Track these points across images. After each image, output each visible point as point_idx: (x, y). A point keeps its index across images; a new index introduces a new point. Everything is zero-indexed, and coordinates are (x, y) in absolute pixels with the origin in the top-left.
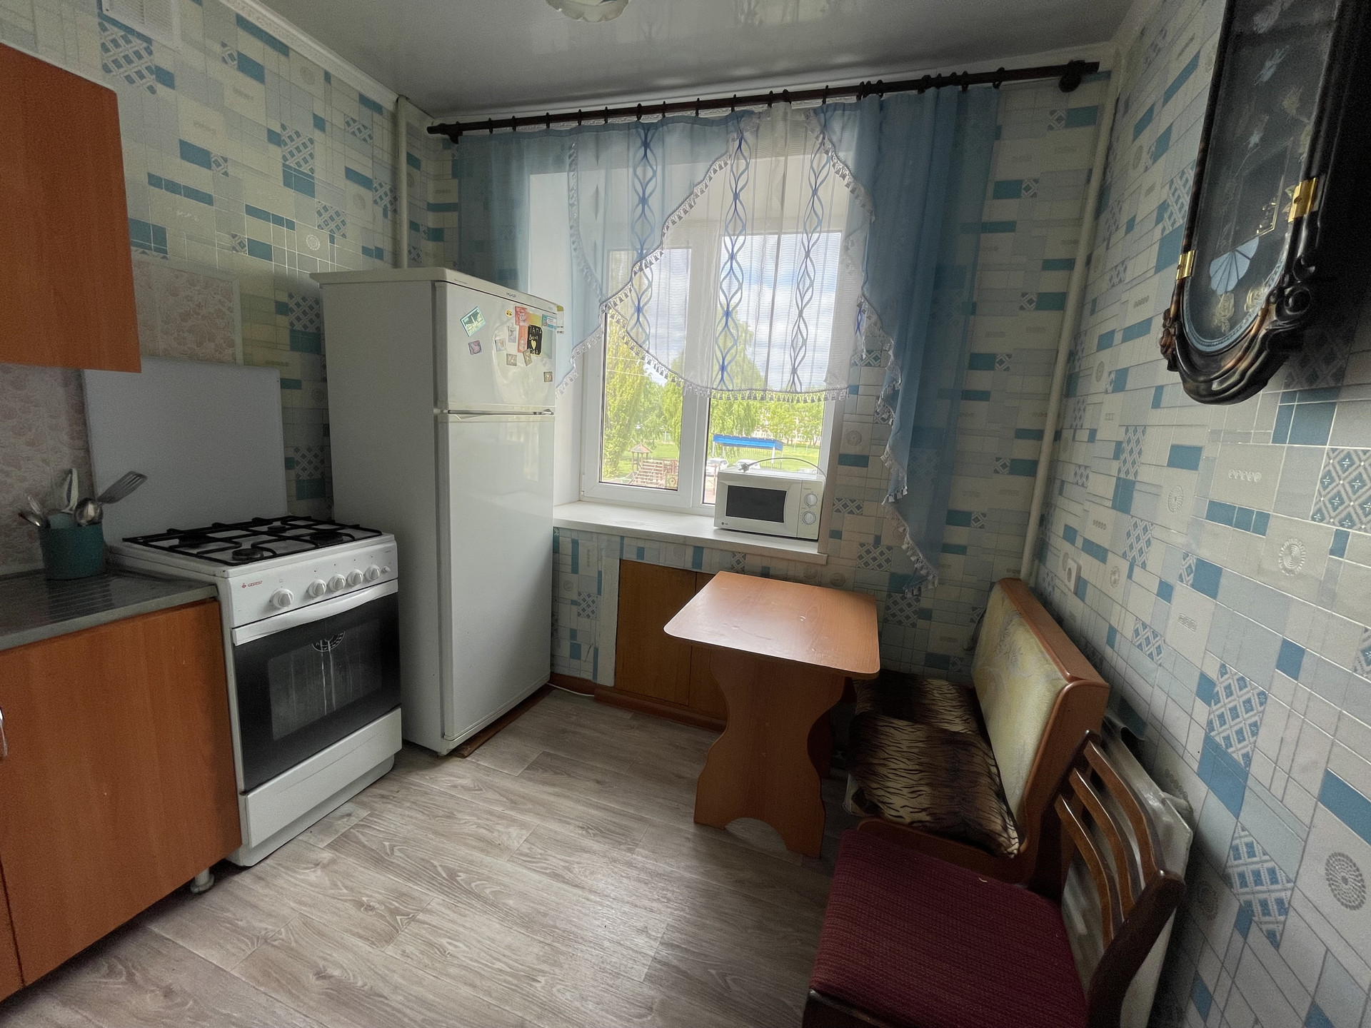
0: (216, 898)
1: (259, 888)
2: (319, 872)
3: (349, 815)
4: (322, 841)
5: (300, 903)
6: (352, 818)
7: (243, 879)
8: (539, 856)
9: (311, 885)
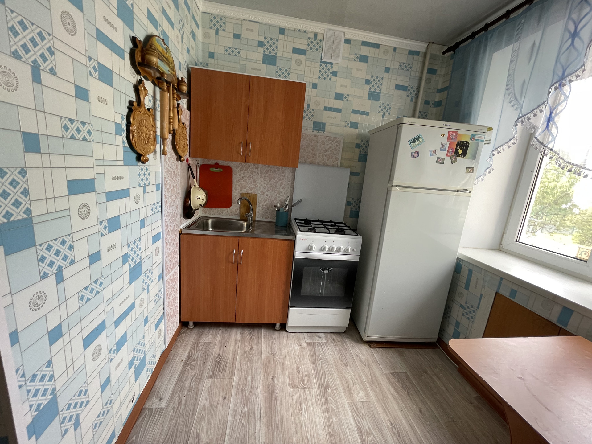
0: (276, 334)
1: (285, 339)
2: (299, 348)
3: (320, 338)
4: (308, 339)
5: (288, 353)
6: (320, 339)
7: (285, 333)
8: (361, 414)
9: (294, 350)
